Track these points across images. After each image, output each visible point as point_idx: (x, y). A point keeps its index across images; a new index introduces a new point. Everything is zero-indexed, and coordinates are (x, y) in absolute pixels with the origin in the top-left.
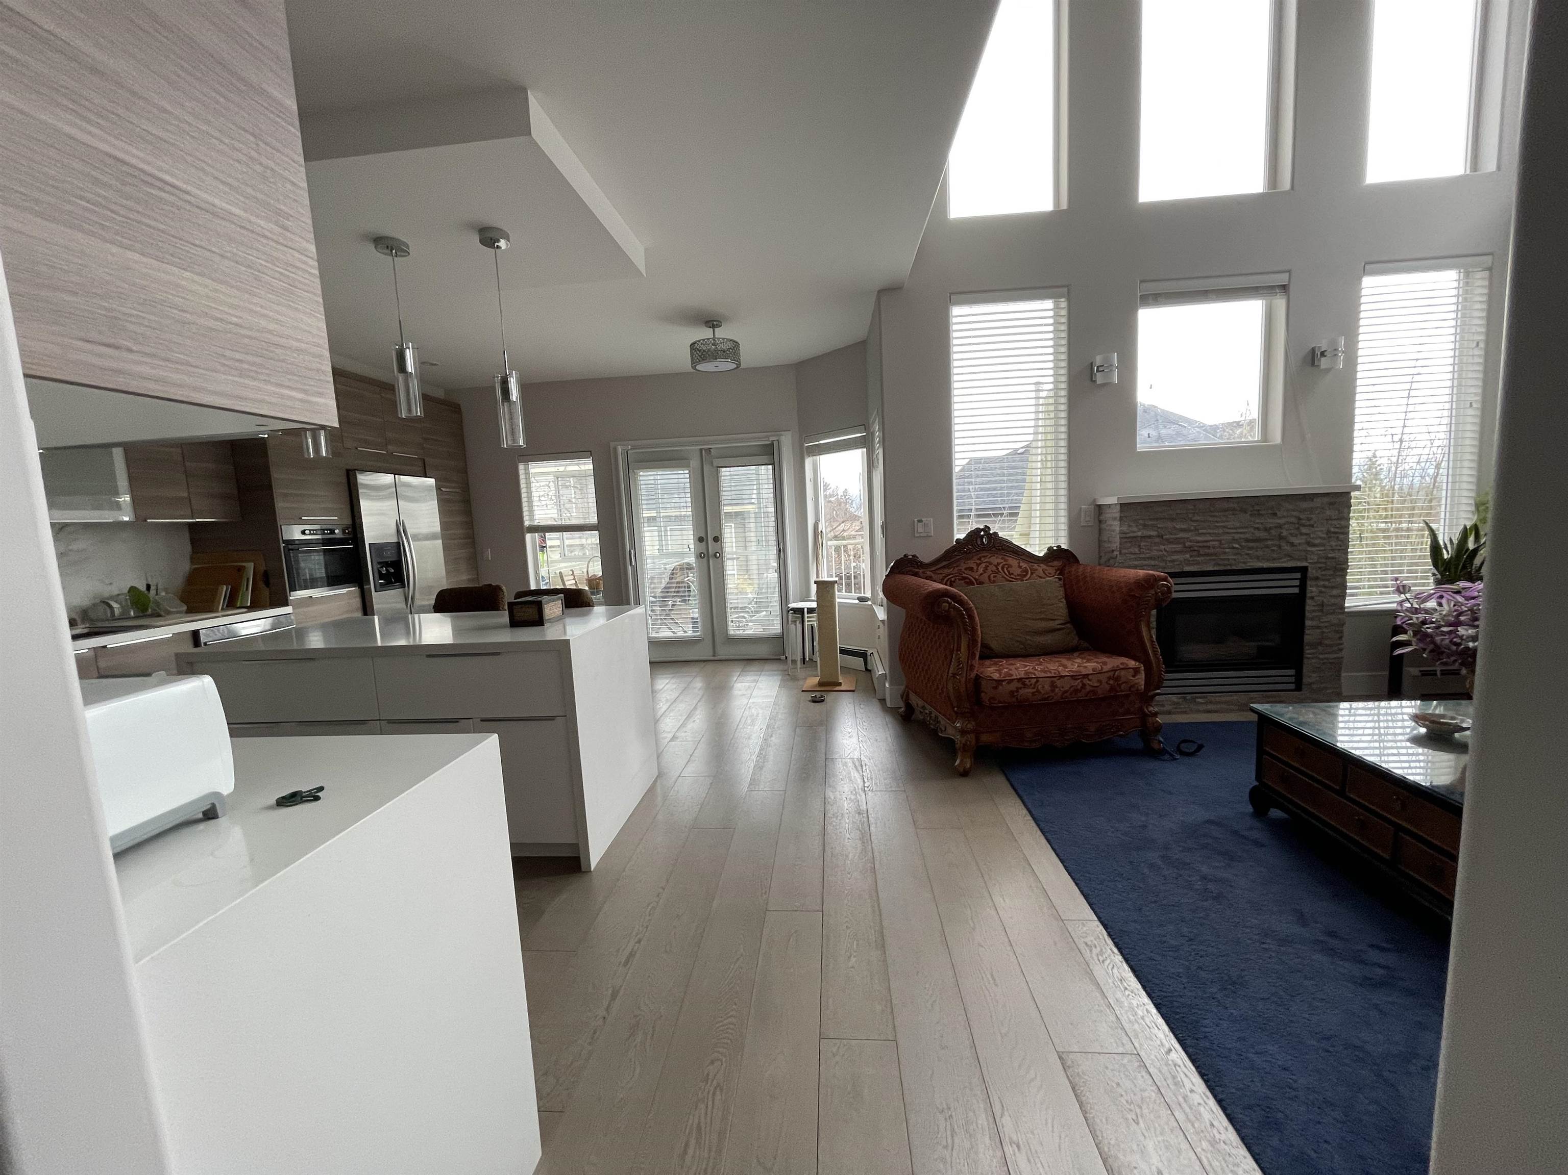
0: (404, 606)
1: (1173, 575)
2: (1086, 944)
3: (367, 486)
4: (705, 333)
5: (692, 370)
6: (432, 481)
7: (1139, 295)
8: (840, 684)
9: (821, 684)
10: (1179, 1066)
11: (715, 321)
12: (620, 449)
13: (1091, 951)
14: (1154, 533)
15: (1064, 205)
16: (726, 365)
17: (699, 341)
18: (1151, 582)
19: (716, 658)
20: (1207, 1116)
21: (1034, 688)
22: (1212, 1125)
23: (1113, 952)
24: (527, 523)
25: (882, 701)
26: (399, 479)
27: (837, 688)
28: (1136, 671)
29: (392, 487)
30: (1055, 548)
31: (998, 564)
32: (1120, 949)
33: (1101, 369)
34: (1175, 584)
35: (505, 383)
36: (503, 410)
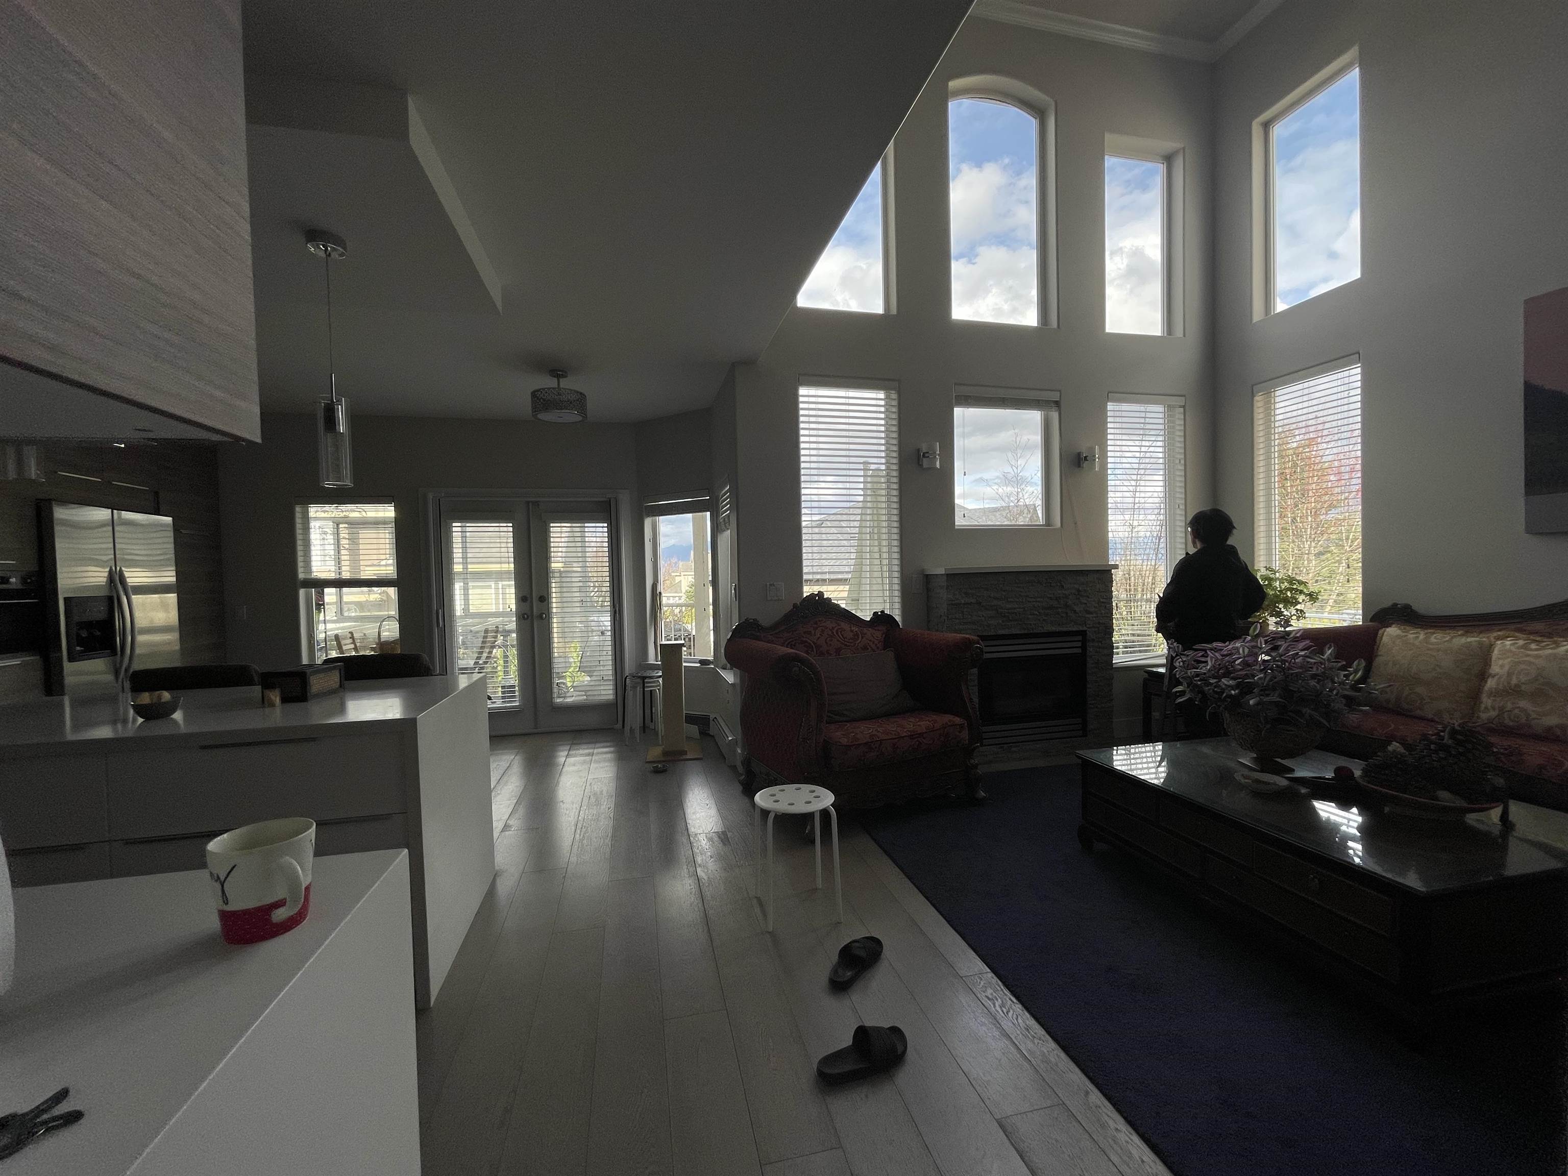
1: (984, 638)
2: (987, 997)
4: (549, 382)
5: (533, 419)
6: (169, 520)
7: (954, 395)
8: (685, 753)
9: (665, 753)
10: (1100, 1107)
11: (560, 371)
12: (430, 496)
13: (994, 1004)
14: (973, 601)
15: (894, 311)
16: (571, 416)
17: (544, 389)
18: (968, 644)
19: (539, 730)
20: (1135, 1152)
21: (878, 750)
22: (1143, 1161)
23: (1013, 1002)
24: (301, 576)
25: (733, 768)
26: (119, 517)
27: (684, 757)
28: (962, 727)
29: (108, 525)
30: (879, 613)
31: (833, 628)
32: (1017, 998)
33: (927, 455)
34: (985, 646)
36: (325, 442)
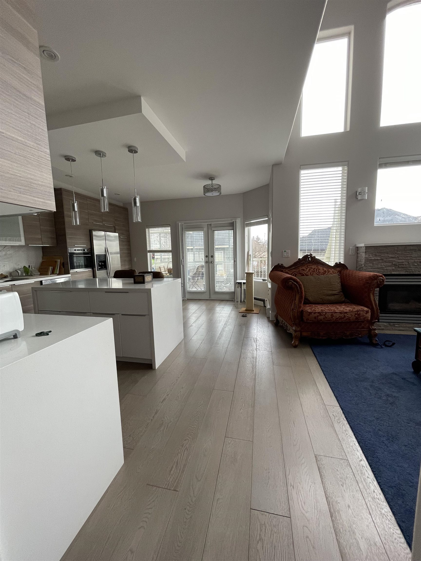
0: (106, 276)
1: (385, 275)
2: (333, 415)
3: (97, 236)
4: (209, 182)
5: (204, 196)
6: (117, 234)
7: (378, 164)
8: (253, 311)
9: (246, 310)
10: (364, 467)
11: (213, 178)
12: (180, 224)
13: (335, 418)
14: (379, 258)
15: (348, 129)
16: (216, 194)
17: (206, 185)
18: (375, 278)
19: (210, 299)
20: (372, 488)
21: (324, 316)
22: (374, 492)
23: (344, 420)
24: (148, 249)
25: (268, 318)
26: (106, 234)
27: (253, 312)
28: (367, 312)
29: (103, 236)
30: (338, 263)
31: (315, 268)
32: (347, 419)
33: (360, 193)
34: (386, 279)
35: (135, 199)
36: (134, 209)
